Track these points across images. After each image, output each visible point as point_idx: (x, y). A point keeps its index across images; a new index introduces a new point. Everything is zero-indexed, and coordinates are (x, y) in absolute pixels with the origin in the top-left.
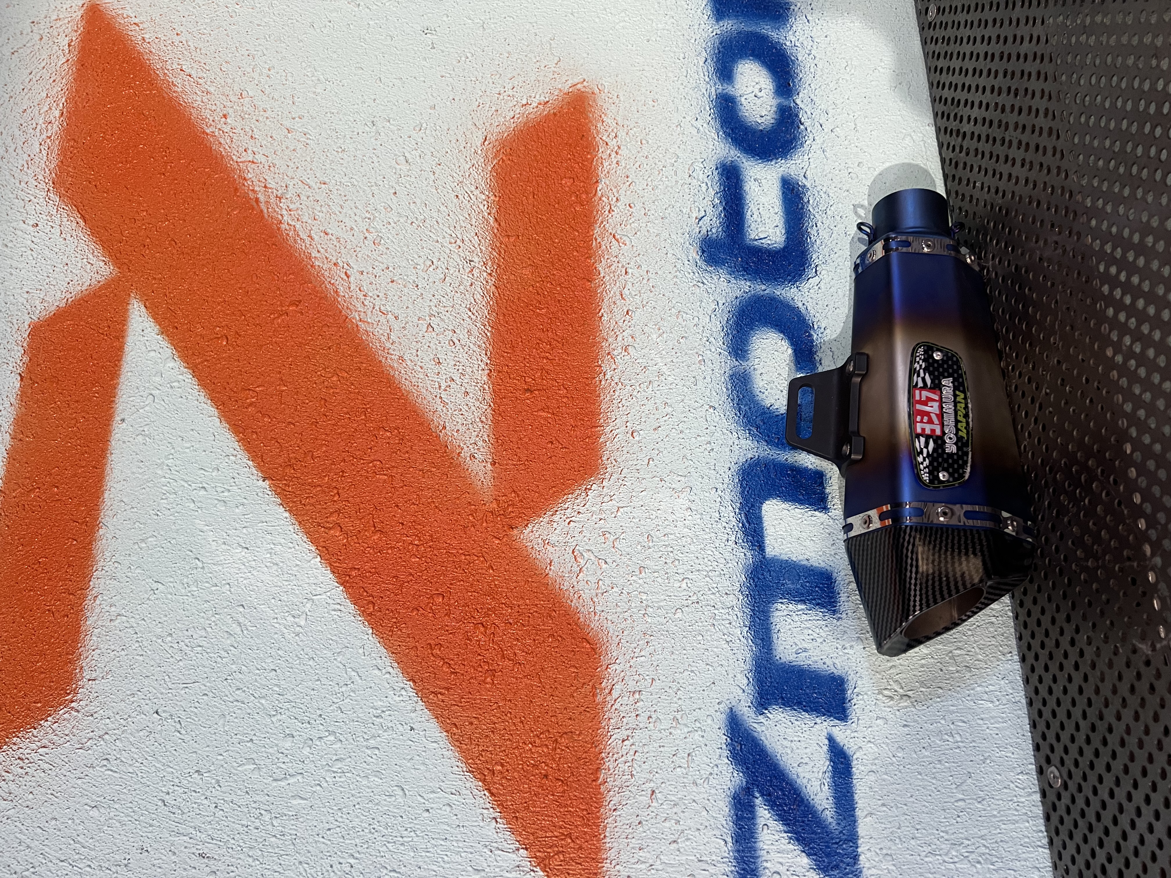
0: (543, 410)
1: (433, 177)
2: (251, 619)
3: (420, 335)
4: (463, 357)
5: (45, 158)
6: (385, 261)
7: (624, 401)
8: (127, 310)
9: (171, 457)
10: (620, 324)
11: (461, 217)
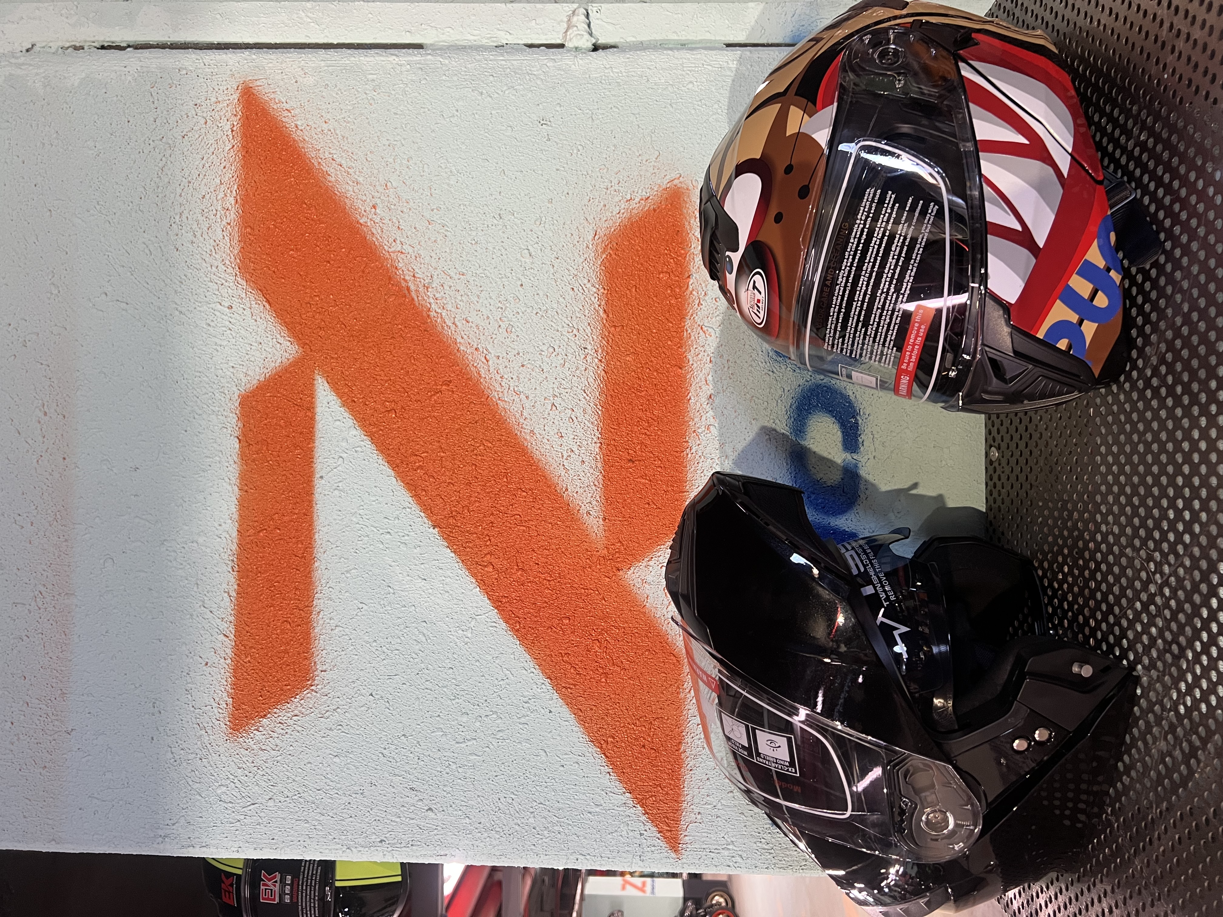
0: (642, 477)
1: (552, 270)
2: (432, 631)
3: (547, 413)
4: (580, 432)
5: (229, 244)
6: (516, 347)
7: (705, 472)
8: (313, 385)
9: (362, 508)
10: (704, 406)
11: (576, 309)
